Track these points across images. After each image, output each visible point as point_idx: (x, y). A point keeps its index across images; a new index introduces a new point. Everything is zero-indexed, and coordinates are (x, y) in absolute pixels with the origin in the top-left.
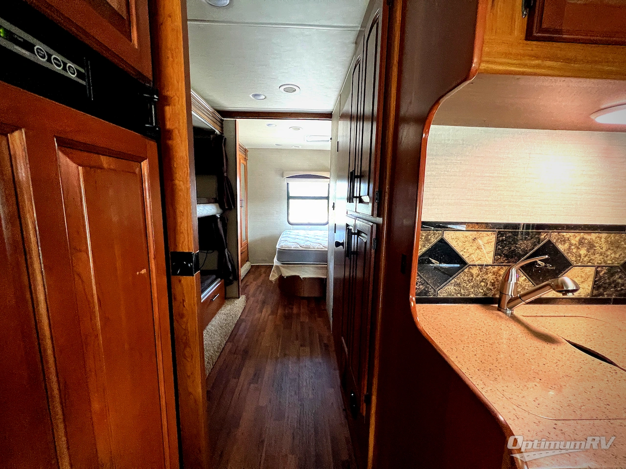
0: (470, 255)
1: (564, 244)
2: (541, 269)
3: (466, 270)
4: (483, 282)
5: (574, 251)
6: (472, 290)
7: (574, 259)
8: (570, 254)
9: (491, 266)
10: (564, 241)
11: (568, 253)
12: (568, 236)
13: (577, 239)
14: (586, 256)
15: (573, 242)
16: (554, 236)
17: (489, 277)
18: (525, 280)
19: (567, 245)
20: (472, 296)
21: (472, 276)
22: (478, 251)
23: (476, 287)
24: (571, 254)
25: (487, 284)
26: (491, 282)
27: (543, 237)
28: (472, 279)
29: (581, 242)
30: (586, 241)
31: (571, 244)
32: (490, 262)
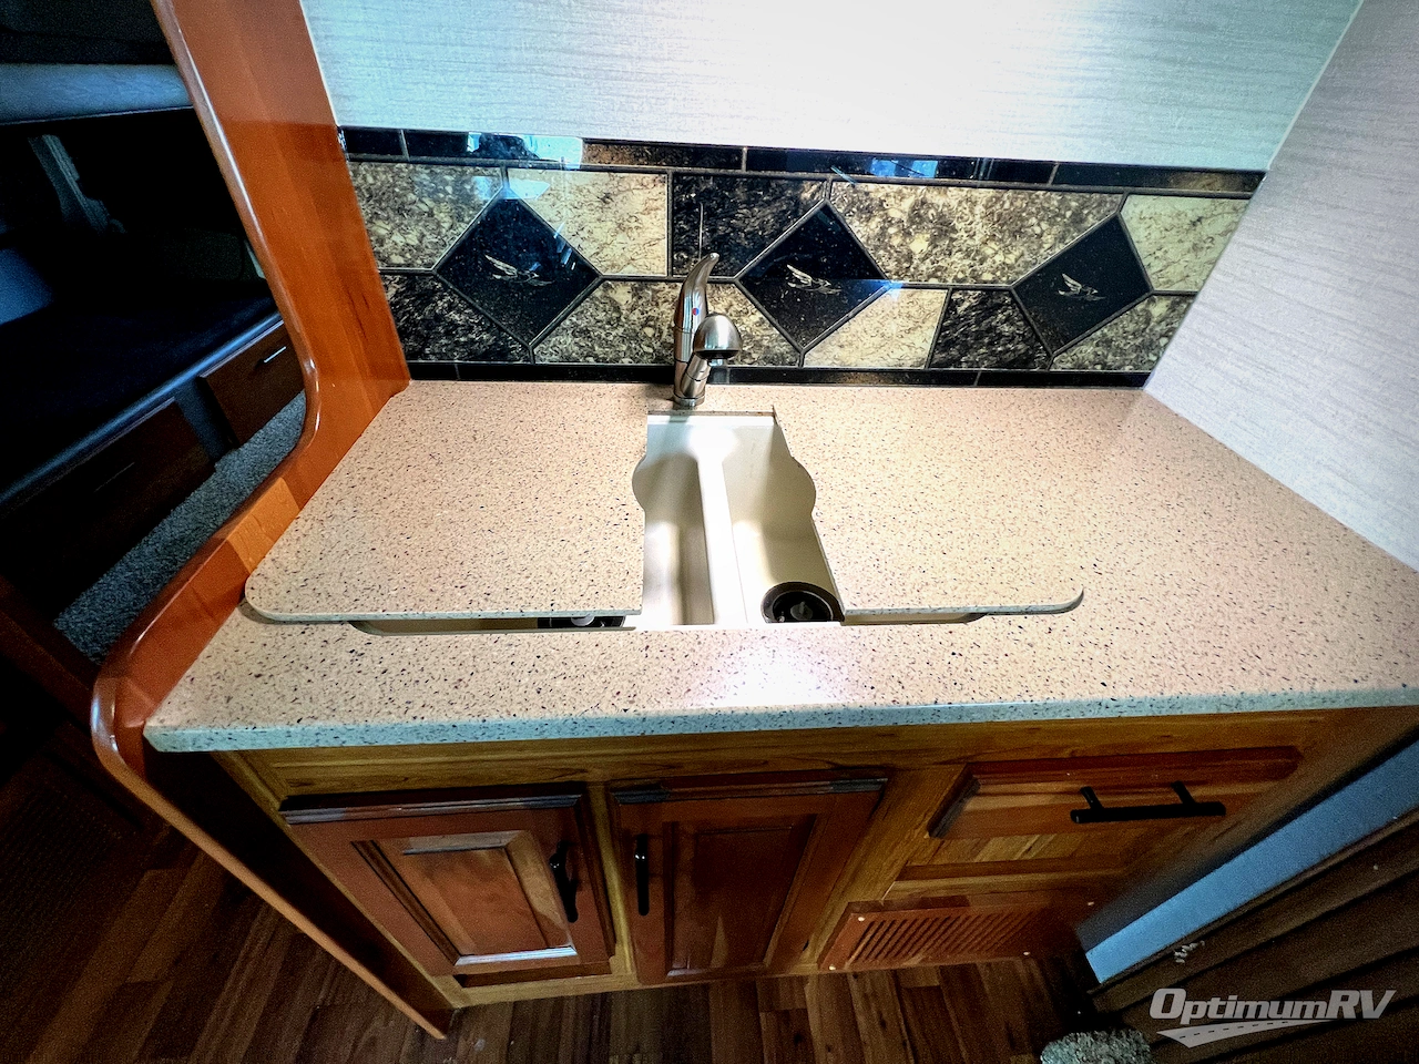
0: (601, 247)
1: (868, 220)
2: (802, 292)
3: (598, 293)
4: (650, 326)
5: (896, 241)
6: (624, 348)
7: (892, 266)
8: (881, 252)
9: (667, 281)
10: (867, 212)
11: (876, 248)
12: (880, 195)
13: (907, 204)
14: (926, 258)
15: (894, 214)
16: (840, 193)
17: (663, 313)
18: (761, 323)
19: (875, 224)
20: (626, 361)
21: (617, 309)
22: (621, 237)
23: (631, 338)
24: (885, 249)
25: (661, 332)
26: (670, 327)
27: (806, 195)
28: (618, 319)
29: (916, 216)
30: (932, 211)
31: (888, 221)
32: (659, 268)
